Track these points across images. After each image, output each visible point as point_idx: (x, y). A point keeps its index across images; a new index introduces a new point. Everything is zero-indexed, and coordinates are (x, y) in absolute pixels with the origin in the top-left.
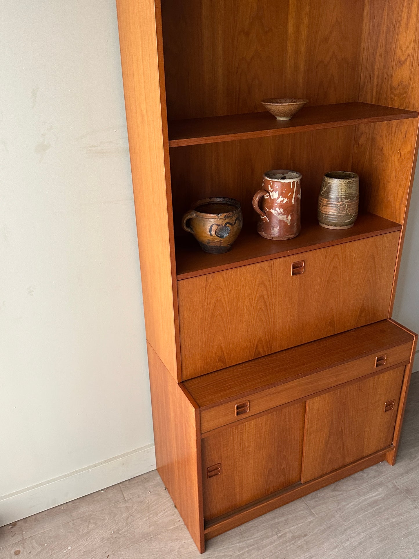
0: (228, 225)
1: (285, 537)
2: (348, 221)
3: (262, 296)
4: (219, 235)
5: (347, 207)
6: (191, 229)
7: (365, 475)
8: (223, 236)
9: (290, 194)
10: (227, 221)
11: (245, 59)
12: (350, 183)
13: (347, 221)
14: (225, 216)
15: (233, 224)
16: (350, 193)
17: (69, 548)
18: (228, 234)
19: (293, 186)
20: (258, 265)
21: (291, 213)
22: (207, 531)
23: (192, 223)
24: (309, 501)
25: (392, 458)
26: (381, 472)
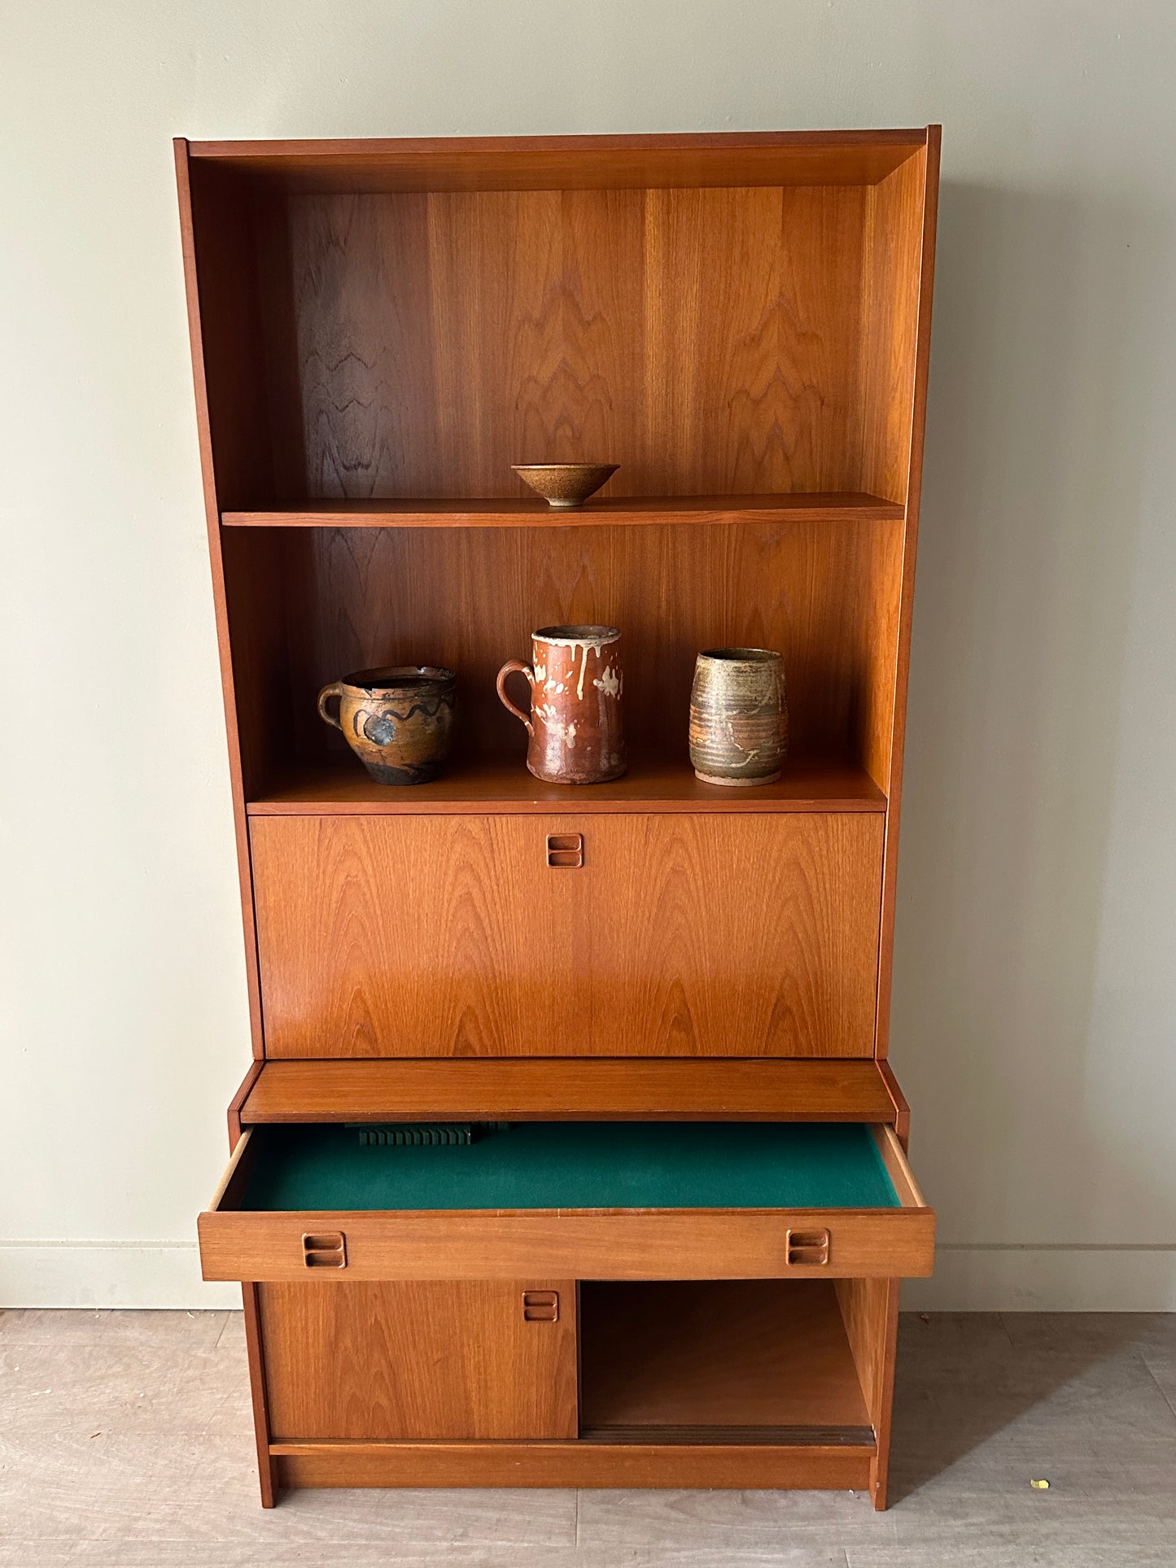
0: (389, 716)
1: (466, 1553)
2: (738, 765)
3: (468, 898)
4: (373, 738)
5: (731, 730)
6: (338, 721)
7: (783, 1502)
8: (382, 741)
9: (570, 673)
10: (388, 706)
11: (535, 381)
12: (739, 672)
13: (733, 765)
14: (384, 695)
15: (404, 717)
16: (738, 696)
17: (48, 1391)
18: (392, 736)
19: (578, 657)
20: (456, 820)
21: (576, 721)
22: (275, 1450)
23: (335, 706)
24: (590, 1502)
25: (874, 1484)
26: (831, 1514)
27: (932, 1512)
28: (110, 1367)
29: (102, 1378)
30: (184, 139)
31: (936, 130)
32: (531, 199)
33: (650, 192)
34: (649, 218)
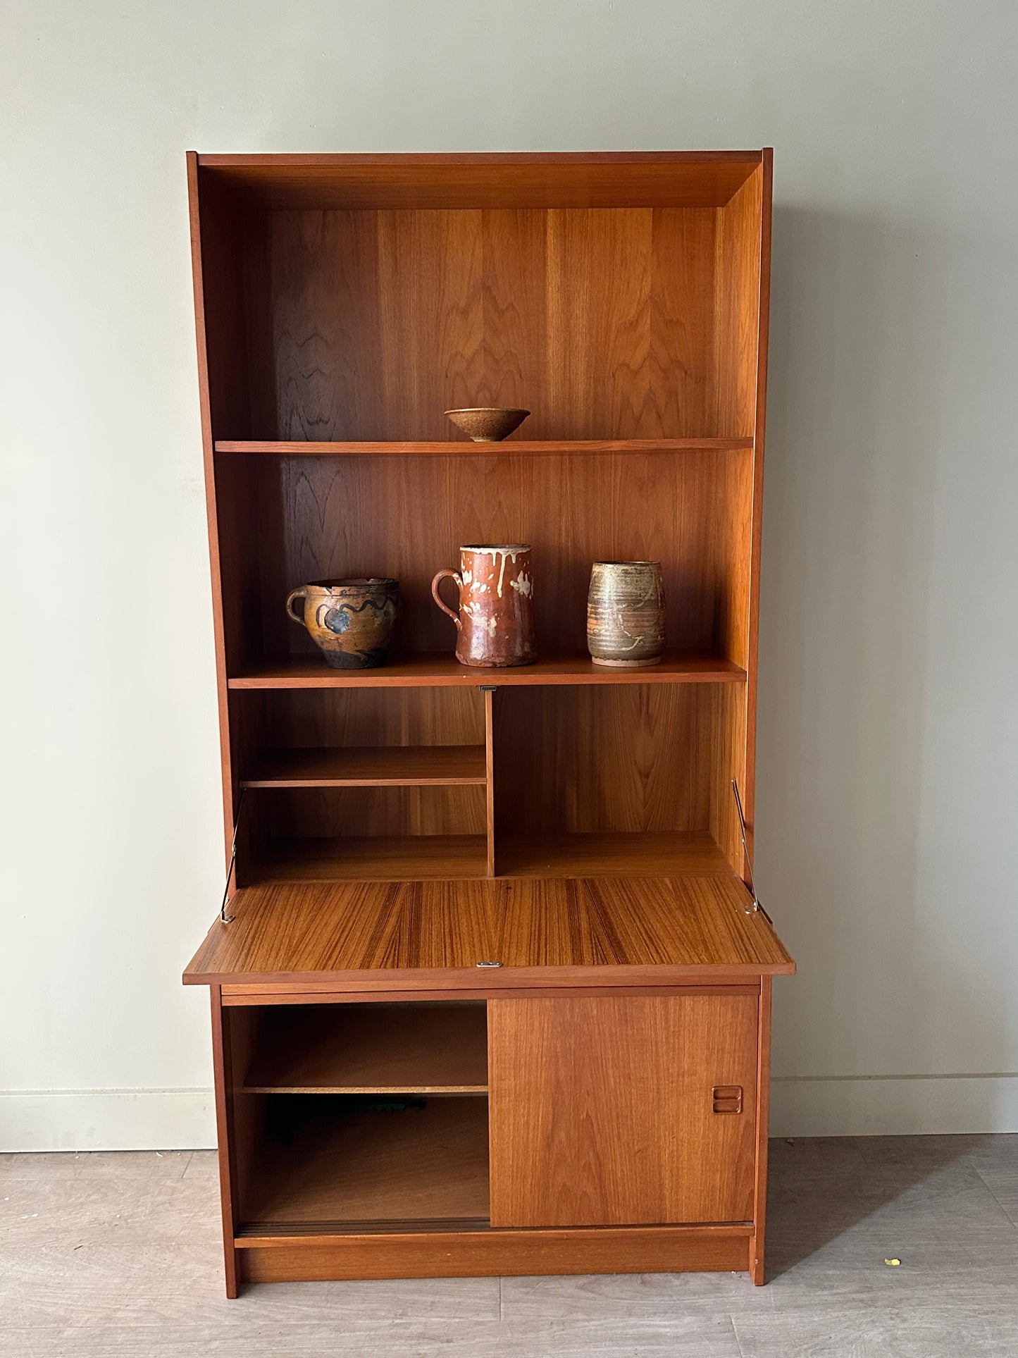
0: (345, 609)
1: (406, 1328)
2: (628, 649)
4: (332, 628)
5: (621, 620)
6: (303, 619)
8: (339, 630)
9: (492, 576)
10: (345, 601)
11: (462, 355)
12: (627, 573)
13: (624, 649)
14: (342, 592)
15: (358, 609)
16: (627, 592)
17: (35, 1215)
18: (347, 626)
19: (498, 562)
21: (496, 614)
22: (240, 1243)
23: (300, 606)
24: (512, 1288)
25: (753, 1262)
26: (718, 1289)
27: (802, 1285)
28: (90, 1195)
29: (82, 1204)
30: (195, 152)
31: (769, 151)
32: (458, 216)
33: (550, 211)
34: (550, 231)
